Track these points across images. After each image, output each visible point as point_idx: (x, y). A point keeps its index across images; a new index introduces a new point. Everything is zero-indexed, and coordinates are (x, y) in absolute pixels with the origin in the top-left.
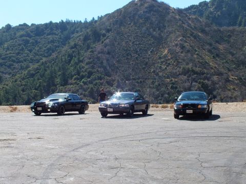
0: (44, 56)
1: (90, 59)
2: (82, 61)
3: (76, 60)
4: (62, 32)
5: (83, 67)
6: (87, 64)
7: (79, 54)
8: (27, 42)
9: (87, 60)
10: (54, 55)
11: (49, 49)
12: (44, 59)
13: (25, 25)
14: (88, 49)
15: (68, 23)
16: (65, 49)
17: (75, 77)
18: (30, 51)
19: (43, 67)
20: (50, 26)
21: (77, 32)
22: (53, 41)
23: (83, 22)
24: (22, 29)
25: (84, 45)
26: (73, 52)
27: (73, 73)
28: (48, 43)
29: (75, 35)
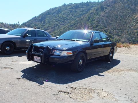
0: (78, 18)
1: (98, 19)
2: (94, 20)
3: (91, 19)
4: (87, 7)
5: (94, 23)
6: (96, 22)
7: (93, 17)
8: (71, 11)
9: (96, 20)
10: (82, 17)
11: (80, 15)
12: (78, 19)
13: (71, 4)
14: (97, 15)
15: (90, 3)
16: (88, 15)
17: (90, 27)
18: (73, 15)
19: (77, 22)
20: (82, 4)
21: (94, 7)
22: (82, 11)
23: (97, 2)
24: (70, 6)
25: (96, 12)
26: (91, 16)
27: (89, 26)
28: (81, 12)
29: (93, 8)
